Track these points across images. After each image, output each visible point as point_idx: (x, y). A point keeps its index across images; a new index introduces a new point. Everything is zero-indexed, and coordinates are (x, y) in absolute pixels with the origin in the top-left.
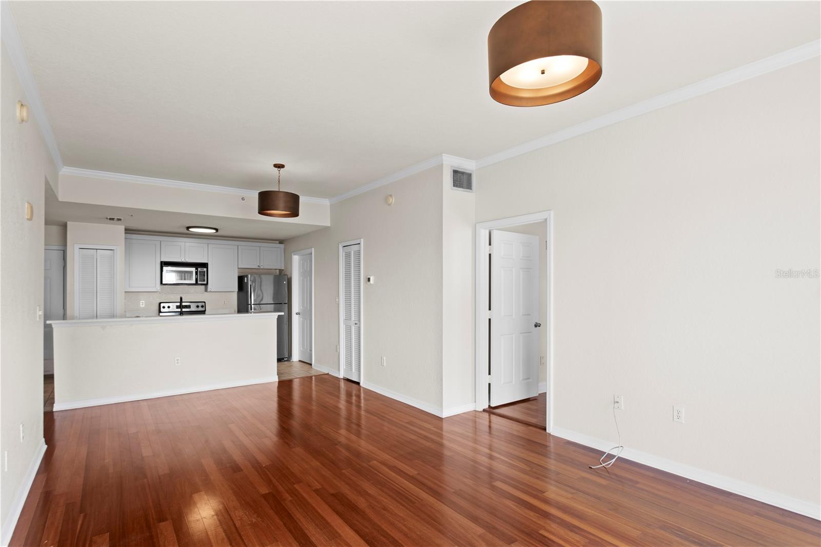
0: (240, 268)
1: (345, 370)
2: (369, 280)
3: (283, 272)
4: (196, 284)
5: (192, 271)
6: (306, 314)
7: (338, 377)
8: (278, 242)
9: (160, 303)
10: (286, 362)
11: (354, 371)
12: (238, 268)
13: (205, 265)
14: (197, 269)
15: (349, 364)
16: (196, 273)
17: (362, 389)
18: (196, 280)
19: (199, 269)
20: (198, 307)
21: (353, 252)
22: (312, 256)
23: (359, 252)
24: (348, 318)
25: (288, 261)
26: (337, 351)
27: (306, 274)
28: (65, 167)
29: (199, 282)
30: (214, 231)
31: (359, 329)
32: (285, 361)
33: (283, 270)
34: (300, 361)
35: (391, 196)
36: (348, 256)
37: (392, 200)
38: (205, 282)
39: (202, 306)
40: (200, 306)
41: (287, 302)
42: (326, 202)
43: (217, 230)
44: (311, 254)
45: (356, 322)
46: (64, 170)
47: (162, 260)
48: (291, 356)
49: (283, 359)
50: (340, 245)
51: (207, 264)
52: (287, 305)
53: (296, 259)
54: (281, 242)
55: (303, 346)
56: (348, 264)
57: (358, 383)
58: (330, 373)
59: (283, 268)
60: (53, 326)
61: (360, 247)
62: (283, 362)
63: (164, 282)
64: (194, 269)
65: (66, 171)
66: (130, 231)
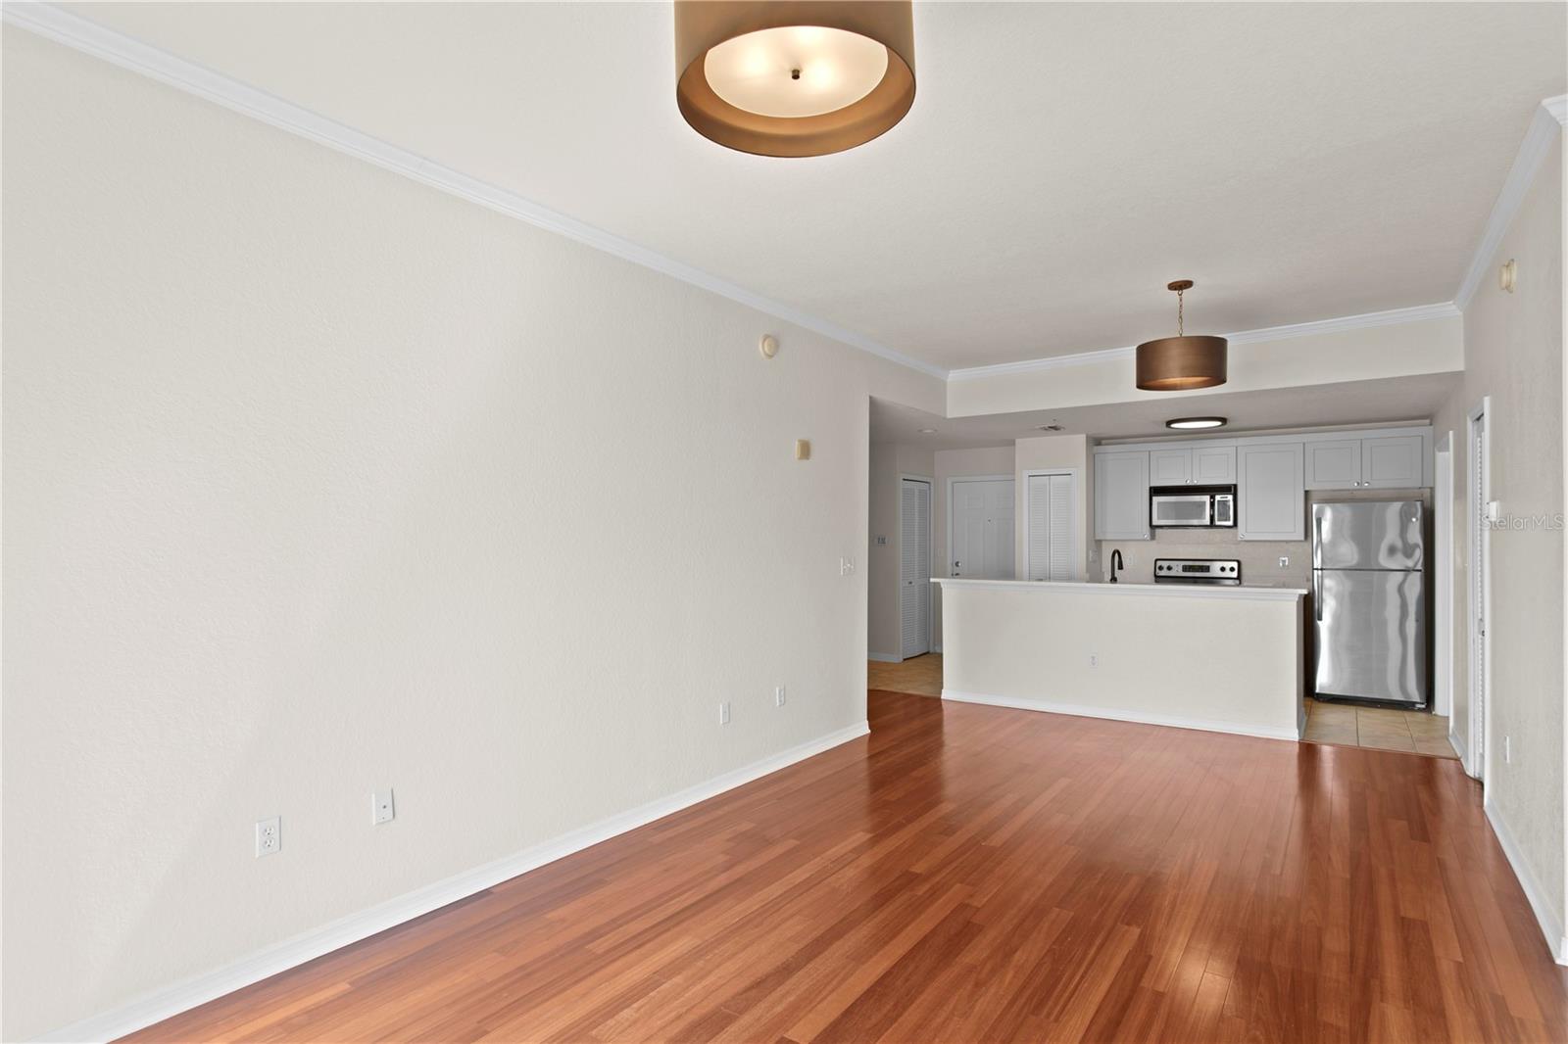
0: (1310, 491)
4: (1212, 525)
5: (1204, 502)
7: (1467, 772)
9: (1157, 560)
12: (1306, 491)
13: (1231, 489)
14: (1212, 497)
16: (1212, 505)
18: (1212, 518)
19: (1218, 498)
20: (1223, 569)
22: (1451, 451)
28: (951, 371)
29: (1217, 523)
30: (1219, 423)
32: (1418, 710)
33: (1432, 489)
38: (1231, 523)
41: (1422, 568)
43: (1224, 420)
44: (1450, 445)
46: (950, 375)
47: (1153, 485)
48: (1434, 700)
49: (1413, 704)
50: (1468, 419)
51: (1235, 486)
52: (1420, 574)
54: (1431, 420)
58: (1462, 760)
59: (1430, 485)
60: (942, 586)
62: (1413, 710)
63: (1154, 523)
64: (1208, 497)
65: (954, 377)
66: (1096, 441)
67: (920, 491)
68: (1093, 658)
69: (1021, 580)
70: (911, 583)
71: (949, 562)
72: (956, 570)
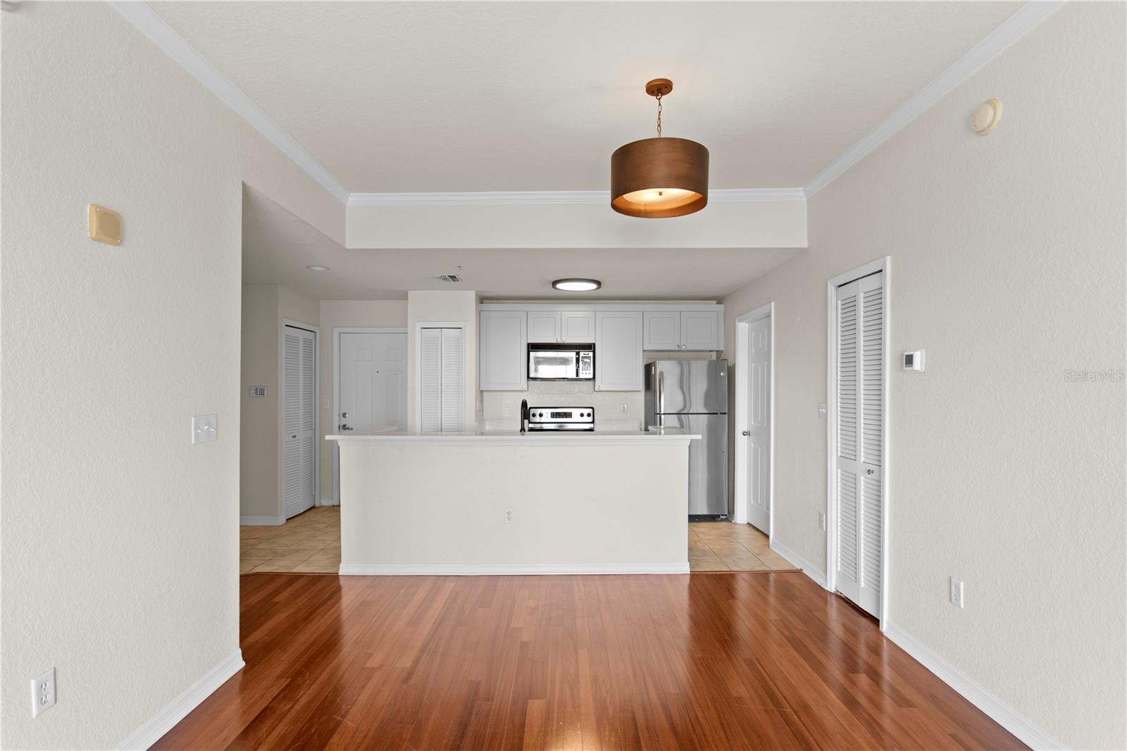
0: (647, 351)
1: (842, 576)
2: (909, 360)
3: (723, 355)
4: (577, 378)
5: (572, 358)
6: (760, 434)
7: (823, 586)
8: (715, 302)
9: (530, 409)
10: (724, 524)
11: (863, 585)
12: (644, 351)
13: (590, 347)
14: (578, 354)
15: (851, 562)
16: (578, 360)
17: (885, 641)
18: (578, 372)
19: (582, 354)
20: (582, 415)
21: (862, 295)
22: (771, 319)
23: (880, 292)
24: (849, 455)
25: (730, 334)
26: (821, 526)
27: (761, 357)
28: (351, 194)
29: (581, 376)
30: (596, 286)
31: (879, 483)
32: (722, 520)
33: (722, 351)
34: (749, 524)
35: (990, 102)
36: (849, 306)
37: (994, 116)
38: (590, 376)
39: (589, 415)
40: (585, 415)
41: (727, 411)
42: (799, 195)
43: (598, 283)
44: (769, 316)
45: (872, 468)
46: (351, 199)
47: (529, 342)
48: (734, 512)
49: (718, 516)
50: (829, 284)
51: (594, 344)
52: (726, 416)
53: (743, 328)
54: (720, 300)
55: (756, 499)
56: (849, 326)
57: (876, 621)
58: (804, 571)
59: (723, 349)
60: (340, 445)
61: (883, 280)
62: (718, 521)
63: (531, 376)
64: (575, 353)
65: (354, 200)
66: (482, 299)
67: (305, 339)
68: (509, 513)
69: (414, 434)
70: (294, 437)
71: (336, 413)
72: (344, 421)
